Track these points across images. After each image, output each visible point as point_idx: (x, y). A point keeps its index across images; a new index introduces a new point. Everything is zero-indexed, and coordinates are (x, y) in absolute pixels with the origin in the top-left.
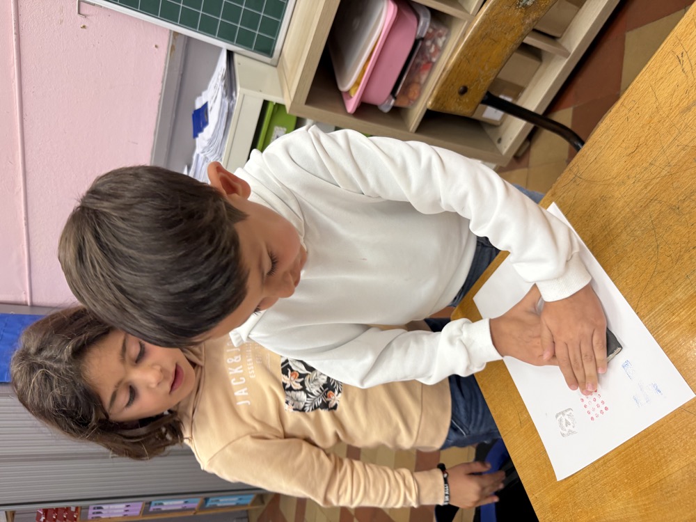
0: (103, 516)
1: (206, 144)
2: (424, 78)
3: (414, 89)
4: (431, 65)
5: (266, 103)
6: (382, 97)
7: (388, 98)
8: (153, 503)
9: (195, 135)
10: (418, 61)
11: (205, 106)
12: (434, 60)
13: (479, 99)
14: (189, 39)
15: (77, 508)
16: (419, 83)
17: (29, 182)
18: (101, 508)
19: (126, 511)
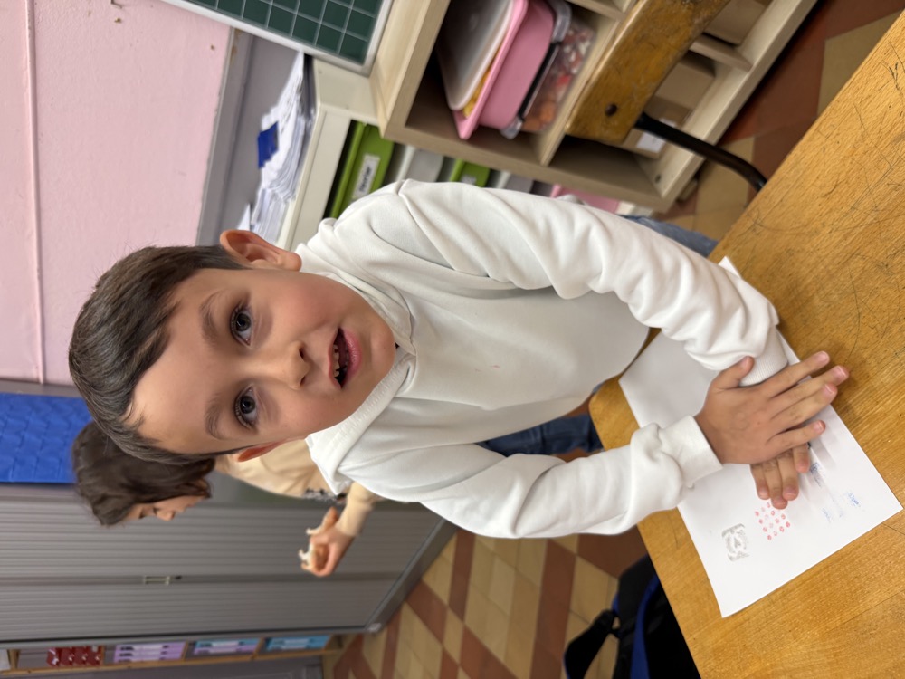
0: (133, 659)
1: (274, 175)
2: (561, 94)
3: (547, 110)
4: (570, 78)
5: (353, 124)
6: (505, 117)
7: (513, 120)
8: (199, 643)
9: (261, 164)
10: (554, 72)
11: (274, 127)
12: (575, 71)
13: (632, 121)
14: (255, 38)
15: (100, 648)
16: (554, 101)
17: (45, 222)
18: (130, 649)
19: (164, 653)
